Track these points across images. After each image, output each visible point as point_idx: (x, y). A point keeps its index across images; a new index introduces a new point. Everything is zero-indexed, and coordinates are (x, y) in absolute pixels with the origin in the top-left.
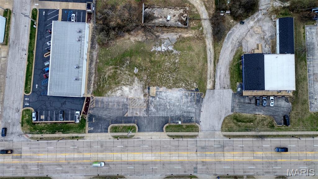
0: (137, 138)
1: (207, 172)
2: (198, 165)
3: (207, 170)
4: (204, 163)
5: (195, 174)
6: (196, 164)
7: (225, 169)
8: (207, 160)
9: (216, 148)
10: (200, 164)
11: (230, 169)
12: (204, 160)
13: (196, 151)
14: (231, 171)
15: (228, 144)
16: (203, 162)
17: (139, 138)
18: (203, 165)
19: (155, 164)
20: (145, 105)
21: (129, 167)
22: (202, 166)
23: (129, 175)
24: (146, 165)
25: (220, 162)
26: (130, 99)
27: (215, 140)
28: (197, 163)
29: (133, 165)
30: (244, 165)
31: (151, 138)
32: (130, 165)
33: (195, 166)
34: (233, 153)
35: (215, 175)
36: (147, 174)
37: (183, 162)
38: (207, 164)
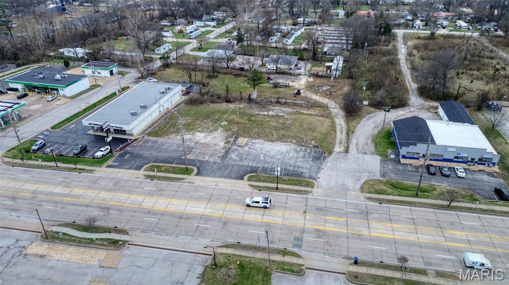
0: (189, 183)
1: (327, 251)
2: (305, 235)
3: (327, 247)
4: (319, 233)
5: (295, 250)
6: (300, 232)
7: (372, 251)
8: (327, 229)
9: (350, 213)
10: (309, 233)
11: (387, 252)
12: (322, 228)
13: (305, 212)
14: (389, 257)
15: (377, 211)
16: (318, 230)
17: (193, 183)
18: (319, 237)
19: (207, 221)
20: (223, 151)
21: (149, 218)
22: (316, 238)
23: (138, 232)
24: (187, 219)
25: (360, 237)
26: (200, 144)
27: (346, 202)
28: (303, 231)
29: (159, 216)
30: (425, 250)
31: (216, 185)
32: (152, 214)
33: (297, 234)
34: (390, 225)
35: (348, 258)
36: (181, 235)
37: (271, 225)
38: (328, 236)
